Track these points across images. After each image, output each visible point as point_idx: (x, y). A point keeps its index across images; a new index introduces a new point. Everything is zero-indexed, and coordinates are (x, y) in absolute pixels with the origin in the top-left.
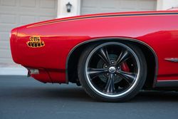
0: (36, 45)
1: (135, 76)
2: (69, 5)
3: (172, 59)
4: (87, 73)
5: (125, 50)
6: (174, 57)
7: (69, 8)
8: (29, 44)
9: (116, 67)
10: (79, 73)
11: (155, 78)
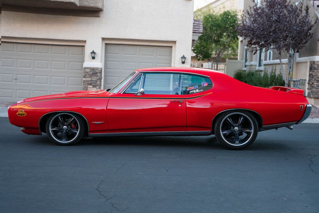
0: (22, 115)
1: (78, 131)
2: (93, 52)
3: (96, 122)
4: (50, 129)
5: (72, 117)
6: (97, 121)
7: (93, 55)
8: (18, 114)
9: (67, 126)
10: (46, 129)
11: (89, 132)
